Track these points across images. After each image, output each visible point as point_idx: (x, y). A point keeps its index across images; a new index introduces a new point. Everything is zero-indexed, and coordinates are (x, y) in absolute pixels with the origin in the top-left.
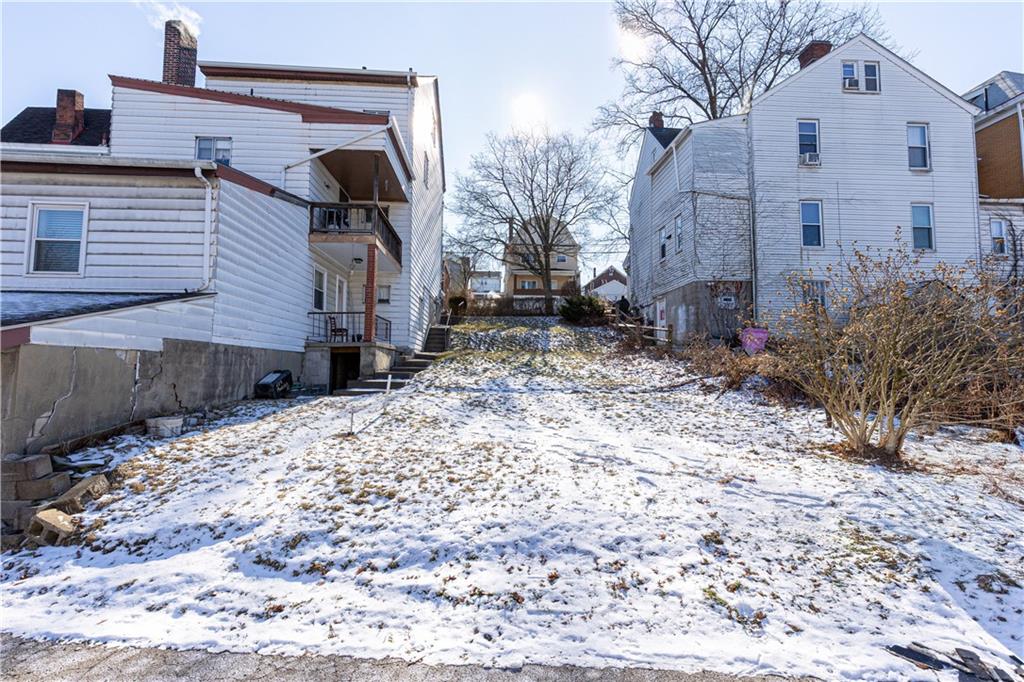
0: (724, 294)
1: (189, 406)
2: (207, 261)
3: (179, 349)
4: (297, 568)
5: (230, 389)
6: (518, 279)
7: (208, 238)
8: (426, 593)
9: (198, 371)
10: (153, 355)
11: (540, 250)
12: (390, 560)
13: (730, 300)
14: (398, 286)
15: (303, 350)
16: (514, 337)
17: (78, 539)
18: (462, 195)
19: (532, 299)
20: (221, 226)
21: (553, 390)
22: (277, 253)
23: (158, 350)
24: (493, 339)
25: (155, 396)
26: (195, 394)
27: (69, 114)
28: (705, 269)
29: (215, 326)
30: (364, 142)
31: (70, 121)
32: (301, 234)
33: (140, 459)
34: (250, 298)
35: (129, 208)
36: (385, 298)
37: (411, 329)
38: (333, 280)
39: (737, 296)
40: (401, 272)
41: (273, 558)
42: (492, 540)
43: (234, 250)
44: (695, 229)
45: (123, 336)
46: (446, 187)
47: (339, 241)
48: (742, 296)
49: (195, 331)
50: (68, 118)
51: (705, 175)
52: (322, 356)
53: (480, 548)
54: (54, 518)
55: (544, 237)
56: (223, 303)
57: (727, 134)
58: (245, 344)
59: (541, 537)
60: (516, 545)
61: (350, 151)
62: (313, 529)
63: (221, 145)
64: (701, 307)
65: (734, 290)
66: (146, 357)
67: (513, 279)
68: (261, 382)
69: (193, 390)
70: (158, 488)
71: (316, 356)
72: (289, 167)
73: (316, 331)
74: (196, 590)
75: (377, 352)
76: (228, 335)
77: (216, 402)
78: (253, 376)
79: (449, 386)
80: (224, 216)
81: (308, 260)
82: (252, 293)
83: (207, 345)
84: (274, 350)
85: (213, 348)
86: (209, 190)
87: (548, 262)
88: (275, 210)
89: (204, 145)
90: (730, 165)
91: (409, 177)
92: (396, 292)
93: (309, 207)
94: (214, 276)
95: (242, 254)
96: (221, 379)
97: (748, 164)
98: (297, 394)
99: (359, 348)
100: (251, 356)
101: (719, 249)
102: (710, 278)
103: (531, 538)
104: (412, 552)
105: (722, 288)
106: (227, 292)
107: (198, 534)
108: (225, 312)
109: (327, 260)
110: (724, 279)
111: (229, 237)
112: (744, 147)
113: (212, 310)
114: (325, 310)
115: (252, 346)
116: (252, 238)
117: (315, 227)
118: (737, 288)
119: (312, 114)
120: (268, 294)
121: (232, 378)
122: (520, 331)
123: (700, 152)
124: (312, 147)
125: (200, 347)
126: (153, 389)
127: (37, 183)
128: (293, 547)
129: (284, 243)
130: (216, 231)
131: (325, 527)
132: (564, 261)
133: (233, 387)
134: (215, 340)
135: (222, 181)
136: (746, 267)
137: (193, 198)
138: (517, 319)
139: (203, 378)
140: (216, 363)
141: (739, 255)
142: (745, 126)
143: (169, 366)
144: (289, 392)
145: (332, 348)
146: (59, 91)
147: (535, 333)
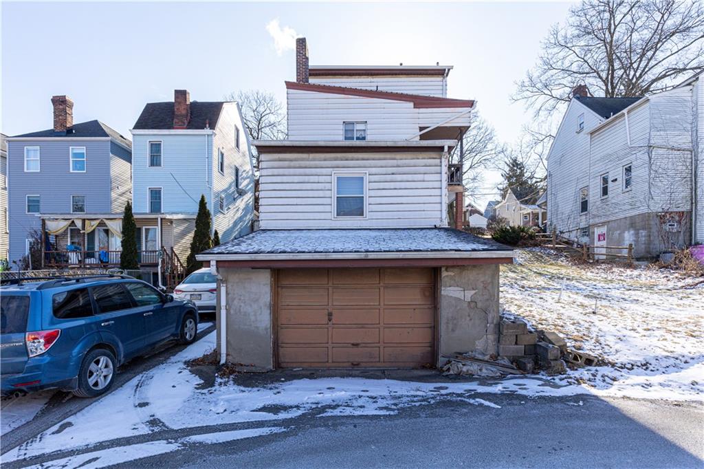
0: (669, 222)
13: (674, 225)
27: (183, 108)
28: (656, 203)
30: (456, 120)
31: (184, 112)
35: (393, 174)
39: (679, 222)
44: (650, 173)
48: (683, 222)
50: (182, 110)
51: (658, 133)
57: (676, 102)
63: (360, 126)
64: (652, 231)
65: (677, 218)
89: (350, 127)
90: (678, 125)
97: (691, 124)
101: (668, 188)
102: (660, 210)
105: (668, 217)
110: (670, 210)
112: (689, 111)
118: (679, 216)
119: (421, 102)
123: (655, 116)
124: (421, 126)
127: (336, 159)
136: (687, 201)
141: (683, 192)
142: (690, 94)
146: (176, 91)
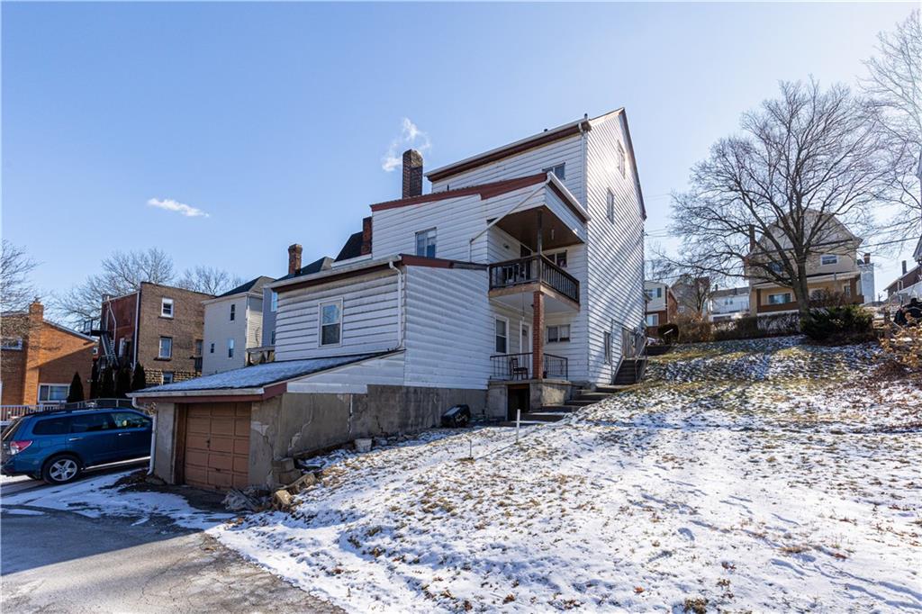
1: (389, 432)
2: (399, 327)
3: (378, 392)
4: (366, 549)
5: (420, 420)
6: (762, 295)
7: (400, 310)
8: (418, 584)
9: (393, 406)
10: (361, 396)
11: (788, 255)
12: (416, 557)
14: (577, 324)
15: (487, 388)
16: (722, 365)
17: (287, 509)
18: (681, 214)
19: (766, 317)
20: (408, 300)
21: (718, 426)
22: (459, 312)
23: (363, 393)
24: (695, 367)
25: (363, 424)
26: (392, 423)
27: (369, 233)
29: (406, 374)
30: (527, 203)
31: (369, 238)
32: (481, 292)
33: (339, 465)
34: (435, 350)
35: (361, 297)
36: (566, 336)
37: (591, 363)
38: (515, 326)
40: (579, 311)
41: (357, 539)
42: (488, 558)
43: (420, 316)
45: (340, 385)
46: (647, 214)
47: (511, 293)
49: (390, 378)
50: (368, 236)
52: (501, 392)
53: (476, 562)
54: (284, 495)
55: (797, 239)
56: (412, 356)
58: (432, 385)
59: (528, 564)
60: (504, 566)
61: (517, 213)
62: (389, 525)
63: (431, 234)
66: (357, 398)
67: (755, 294)
68: (447, 414)
69: (391, 420)
70: (335, 485)
71: (496, 392)
72: (473, 240)
73: (501, 371)
74: (314, 550)
75: (544, 387)
76: (417, 379)
77: (409, 429)
78: (440, 409)
79: (600, 420)
80: (411, 293)
81: (487, 312)
82: (436, 346)
83: (400, 388)
84: (458, 389)
85: (404, 390)
86: (400, 276)
87: (801, 269)
88: (454, 278)
89: (421, 237)
91: (583, 219)
92: (576, 330)
93: (488, 269)
94: (405, 337)
95: (426, 317)
96: (412, 413)
98: (474, 424)
99: (528, 384)
100: (437, 394)
103: (519, 563)
104: (432, 554)
106: (415, 347)
107: (334, 517)
108: (414, 362)
109: (509, 310)
111: (414, 306)
113: (403, 362)
114: (508, 353)
115: (438, 386)
116: (436, 304)
117: (494, 284)
119: (487, 191)
120: (450, 345)
121: (421, 411)
122: (733, 357)
124: (488, 218)
125: (394, 390)
126: (362, 419)
127: (322, 290)
128: (371, 535)
129: (464, 303)
130: (405, 305)
131: (395, 525)
132: (835, 261)
133: (423, 419)
134: (407, 384)
135: (408, 267)
137: (390, 284)
138: (740, 343)
139: (398, 411)
140: (408, 401)
143: (372, 404)
144: (468, 422)
145: (509, 386)
147: (752, 358)
